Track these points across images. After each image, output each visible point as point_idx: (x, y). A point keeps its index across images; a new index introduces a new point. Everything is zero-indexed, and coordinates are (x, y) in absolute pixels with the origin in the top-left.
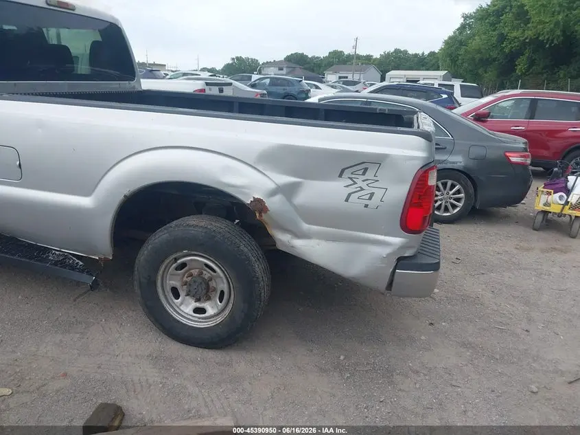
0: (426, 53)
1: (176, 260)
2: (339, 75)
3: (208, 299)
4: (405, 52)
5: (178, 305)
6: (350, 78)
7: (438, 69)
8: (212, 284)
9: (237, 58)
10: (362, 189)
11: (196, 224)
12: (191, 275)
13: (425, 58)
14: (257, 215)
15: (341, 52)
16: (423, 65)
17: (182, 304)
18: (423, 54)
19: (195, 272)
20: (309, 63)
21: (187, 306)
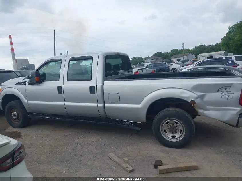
0: (214, 45)
1: (165, 121)
2: (177, 59)
3: (176, 132)
4: (205, 45)
5: (166, 135)
6: (182, 59)
7: (220, 50)
8: (177, 128)
9: (134, 58)
10: (225, 94)
11: (172, 110)
12: (170, 126)
13: (214, 47)
14: (192, 105)
15: (176, 49)
16: (213, 50)
17: (168, 135)
18: (212, 45)
19: (171, 125)
20: (163, 56)
21: (169, 135)
